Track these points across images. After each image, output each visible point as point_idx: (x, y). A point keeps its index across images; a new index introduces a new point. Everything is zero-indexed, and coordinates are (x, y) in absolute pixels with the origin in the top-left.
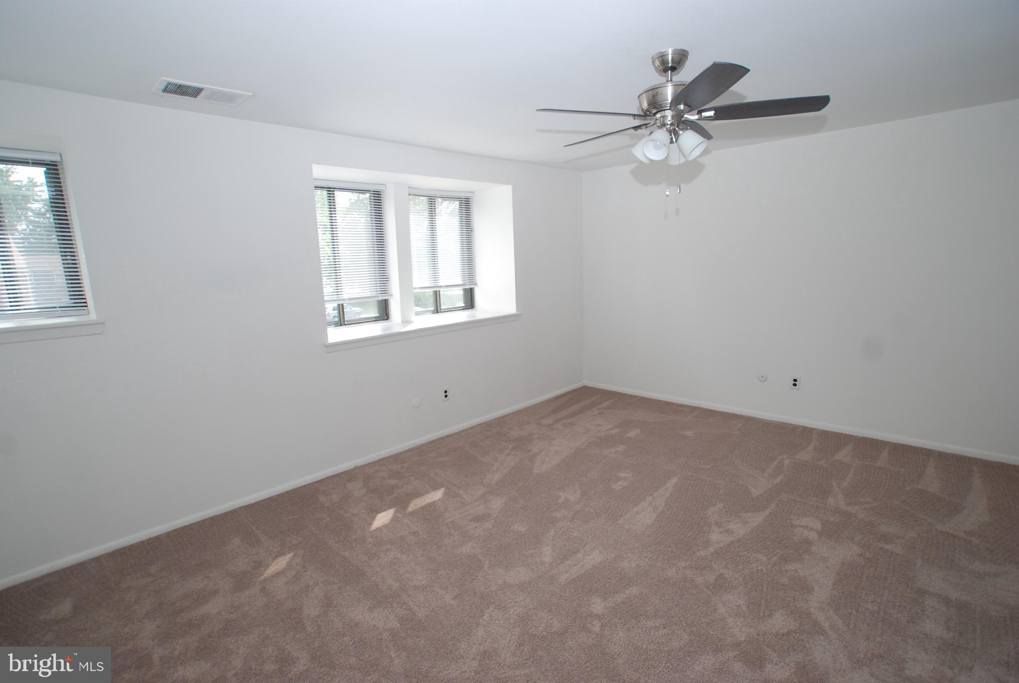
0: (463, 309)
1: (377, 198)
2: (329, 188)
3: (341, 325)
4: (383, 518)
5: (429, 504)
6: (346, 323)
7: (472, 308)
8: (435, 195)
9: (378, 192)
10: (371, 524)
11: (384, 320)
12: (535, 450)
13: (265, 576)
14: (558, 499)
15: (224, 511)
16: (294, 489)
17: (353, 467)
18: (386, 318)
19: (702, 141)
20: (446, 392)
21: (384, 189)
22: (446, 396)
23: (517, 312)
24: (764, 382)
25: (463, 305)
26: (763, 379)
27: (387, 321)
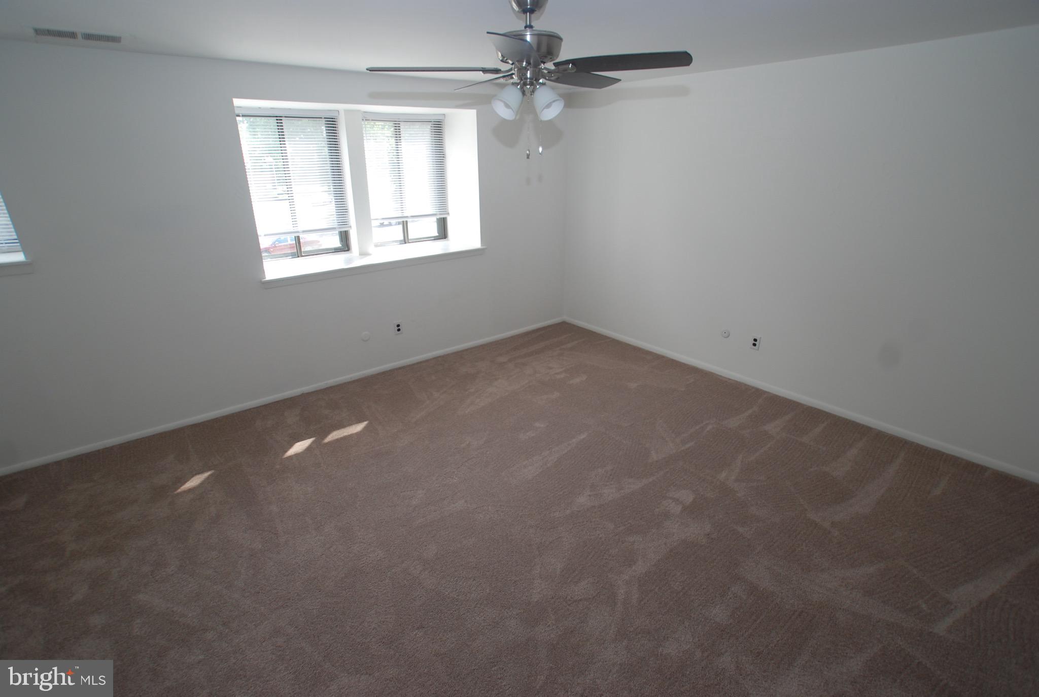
0: (434, 240)
1: (332, 124)
2: (277, 117)
3: (298, 257)
4: (299, 447)
5: (346, 436)
6: (303, 255)
7: (445, 238)
8: (399, 119)
9: (332, 118)
10: (286, 452)
11: (345, 251)
12: (472, 390)
13: (179, 490)
14: (461, 444)
15: (172, 429)
16: (239, 412)
17: (299, 394)
18: (347, 249)
19: (557, 99)
20: (398, 326)
21: (337, 115)
22: (399, 330)
23: (481, 246)
24: (725, 338)
25: (437, 234)
26: (727, 335)
27: (348, 252)
